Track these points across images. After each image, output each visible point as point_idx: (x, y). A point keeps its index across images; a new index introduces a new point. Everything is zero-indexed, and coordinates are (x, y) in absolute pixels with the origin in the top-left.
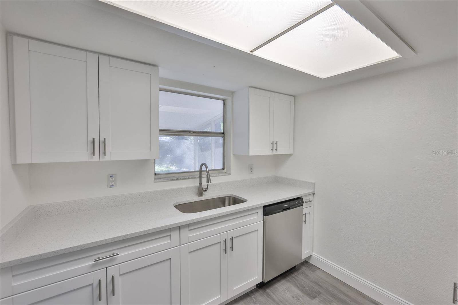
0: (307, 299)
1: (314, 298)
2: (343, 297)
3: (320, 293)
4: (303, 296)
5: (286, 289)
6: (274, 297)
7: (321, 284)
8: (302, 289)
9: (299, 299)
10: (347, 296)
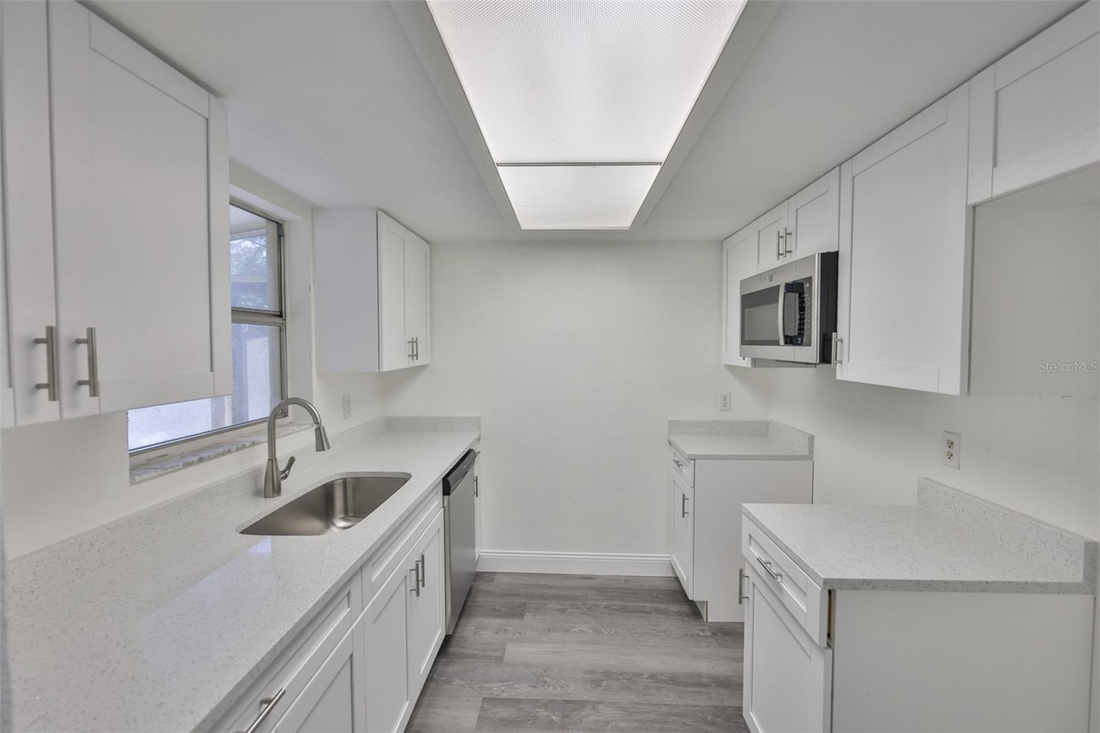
0: (515, 622)
1: (523, 615)
2: (551, 592)
3: (524, 605)
4: (507, 622)
5: (476, 629)
6: (470, 651)
7: (514, 592)
8: (498, 614)
9: (506, 630)
10: (554, 587)
